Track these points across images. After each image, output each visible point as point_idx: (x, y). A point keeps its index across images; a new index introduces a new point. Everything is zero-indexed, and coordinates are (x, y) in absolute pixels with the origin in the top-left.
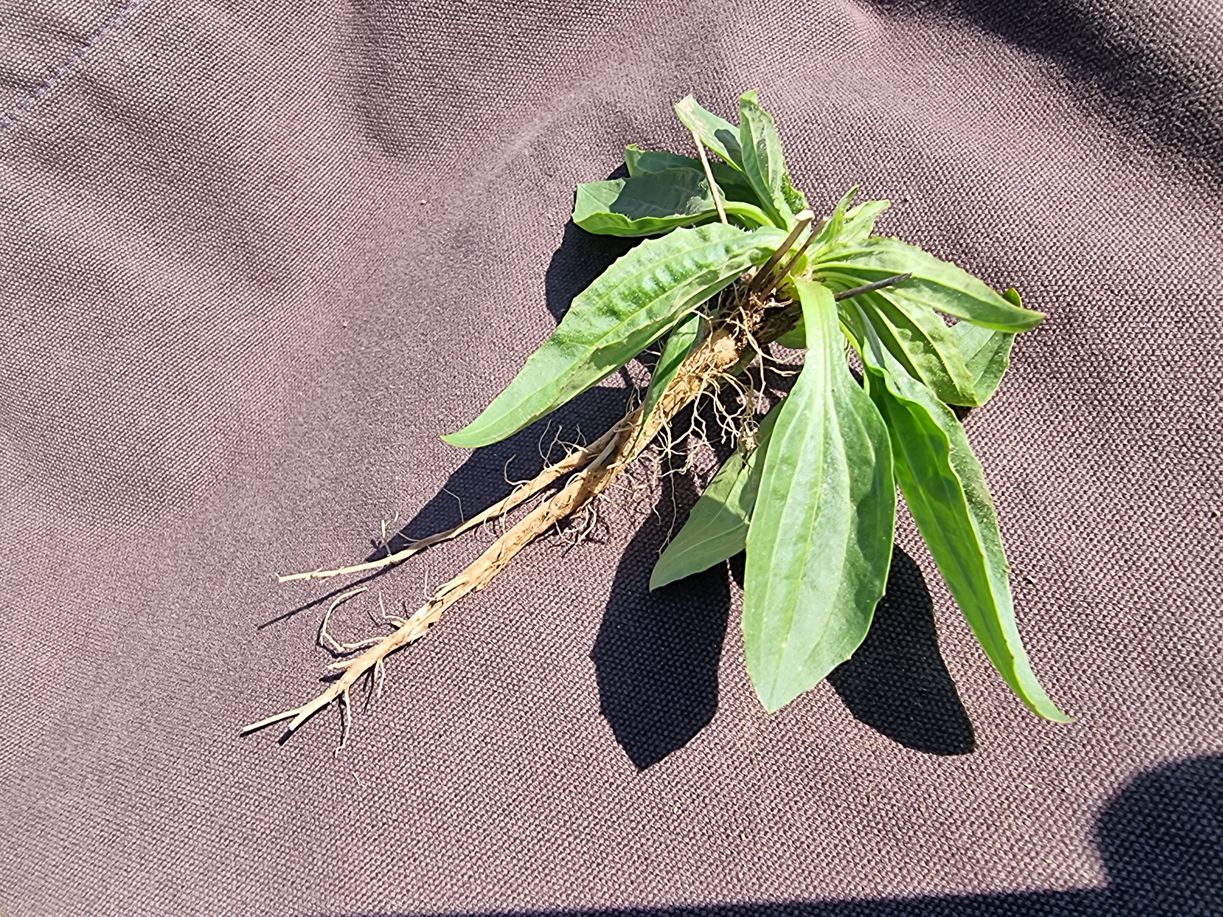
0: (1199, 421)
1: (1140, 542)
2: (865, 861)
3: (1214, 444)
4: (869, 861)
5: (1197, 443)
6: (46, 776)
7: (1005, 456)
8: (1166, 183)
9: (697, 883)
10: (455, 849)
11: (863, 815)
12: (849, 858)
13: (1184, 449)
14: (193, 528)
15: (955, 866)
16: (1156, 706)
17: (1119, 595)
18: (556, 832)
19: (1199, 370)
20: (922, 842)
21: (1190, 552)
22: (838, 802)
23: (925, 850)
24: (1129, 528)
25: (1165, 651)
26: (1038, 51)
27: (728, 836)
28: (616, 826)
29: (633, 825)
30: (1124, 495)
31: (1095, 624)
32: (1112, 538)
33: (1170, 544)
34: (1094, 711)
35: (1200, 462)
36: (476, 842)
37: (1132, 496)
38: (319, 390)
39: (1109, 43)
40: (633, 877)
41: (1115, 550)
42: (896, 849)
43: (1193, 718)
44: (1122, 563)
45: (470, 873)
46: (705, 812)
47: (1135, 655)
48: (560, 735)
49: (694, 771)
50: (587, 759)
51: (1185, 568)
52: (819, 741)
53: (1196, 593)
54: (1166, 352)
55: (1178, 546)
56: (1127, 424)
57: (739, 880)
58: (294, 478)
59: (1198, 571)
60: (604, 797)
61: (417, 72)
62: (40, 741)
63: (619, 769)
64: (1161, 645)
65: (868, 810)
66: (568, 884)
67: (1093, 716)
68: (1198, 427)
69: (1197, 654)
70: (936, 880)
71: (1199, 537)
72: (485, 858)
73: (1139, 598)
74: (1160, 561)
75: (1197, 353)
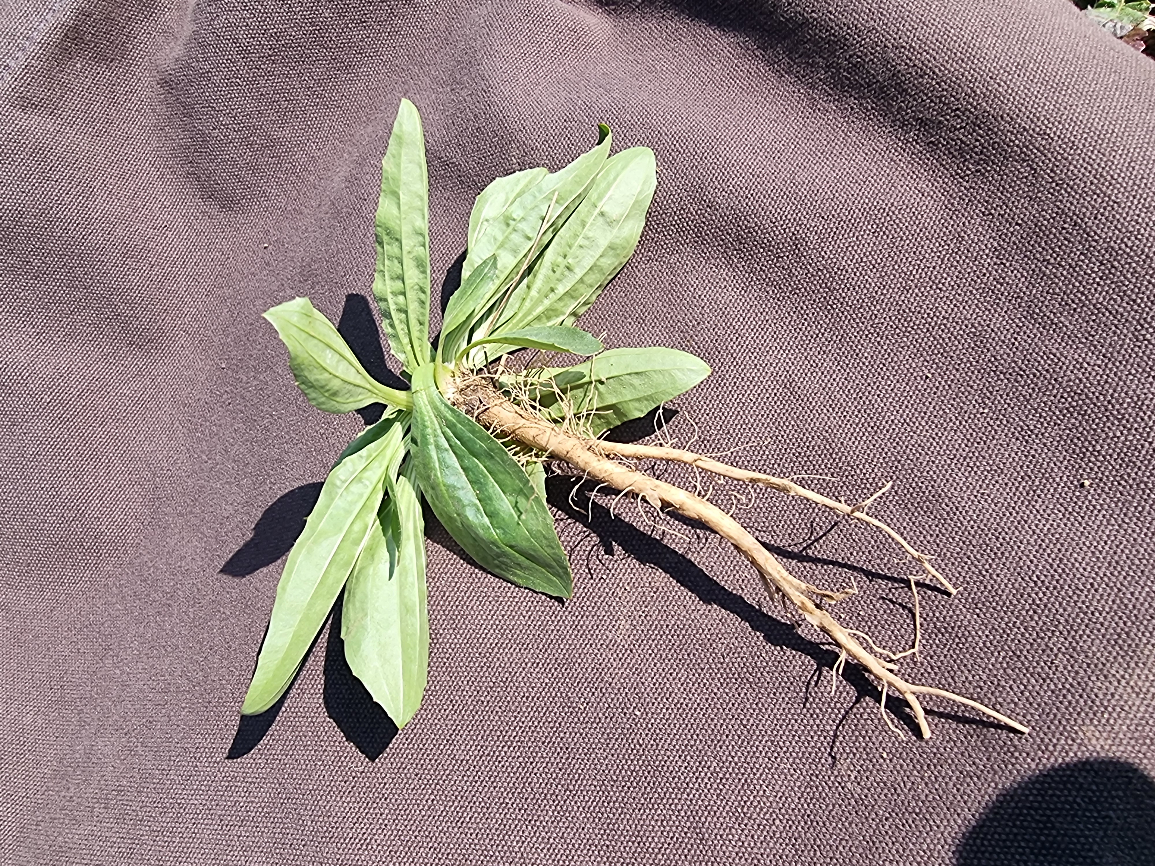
0: (904, 307)
1: (880, 410)
2: (730, 705)
3: (917, 322)
4: (733, 705)
5: (906, 324)
6: (58, 816)
7: (771, 364)
8: (847, 122)
9: (610, 756)
10: (416, 782)
11: (722, 671)
12: (718, 706)
13: (898, 331)
14: (133, 573)
15: (794, 691)
16: (911, 533)
17: (872, 455)
18: (492, 747)
19: (896, 267)
20: (768, 680)
21: (916, 410)
22: (702, 666)
23: (771, 685)
24: (870, 401)
25: (911, 490)
26: (734, 30)
27: (625, 714)
28: (538, 729)
29: (552, 724)
30: (862, 376)
31: (859, 481)
32: (859, 411)
33: (900, 406)
34: (870, 548)
35: (911, 338)
36: (432, 772)
37: (868, 376)
38: (214, 429)
39: (783, 16)
40: (560, 765)
41: (863, 420)
42: (751, 690)
43: (937, 536)
44: (869, 429)
45: (433, 797)
46: (604, 700)
47: (891, 498)
48: (479, 669)
49: (589, 670)
50: (504, 683)
51: (914, 423)
52: (679, 622)
53: (925, 440)
54: (870, 258)
55: (907, 407)
56: (854, 320)
57: (641, 746)
58: (211, 509)
59: (923, 423)
60: (524, 709)
61: (233, 135)
62: (44, 788)
63: (531, 683)
64: (908, 486)
65: (725, 665)
66: (511, 785)
67: (870, 552)
68: (904, 311)
69: (933, 486)
70: (783, 706)
71: (920, 396)
72: (441, 782)
73: (886, 453)
74: (896, 421)
75: (892, 254)
